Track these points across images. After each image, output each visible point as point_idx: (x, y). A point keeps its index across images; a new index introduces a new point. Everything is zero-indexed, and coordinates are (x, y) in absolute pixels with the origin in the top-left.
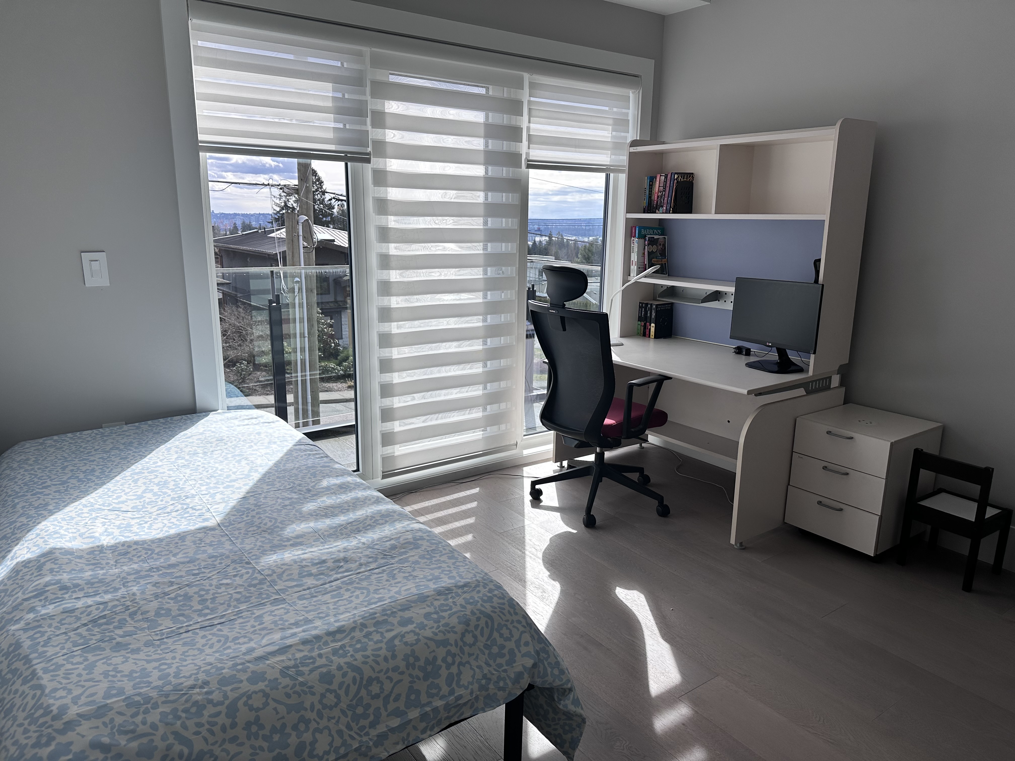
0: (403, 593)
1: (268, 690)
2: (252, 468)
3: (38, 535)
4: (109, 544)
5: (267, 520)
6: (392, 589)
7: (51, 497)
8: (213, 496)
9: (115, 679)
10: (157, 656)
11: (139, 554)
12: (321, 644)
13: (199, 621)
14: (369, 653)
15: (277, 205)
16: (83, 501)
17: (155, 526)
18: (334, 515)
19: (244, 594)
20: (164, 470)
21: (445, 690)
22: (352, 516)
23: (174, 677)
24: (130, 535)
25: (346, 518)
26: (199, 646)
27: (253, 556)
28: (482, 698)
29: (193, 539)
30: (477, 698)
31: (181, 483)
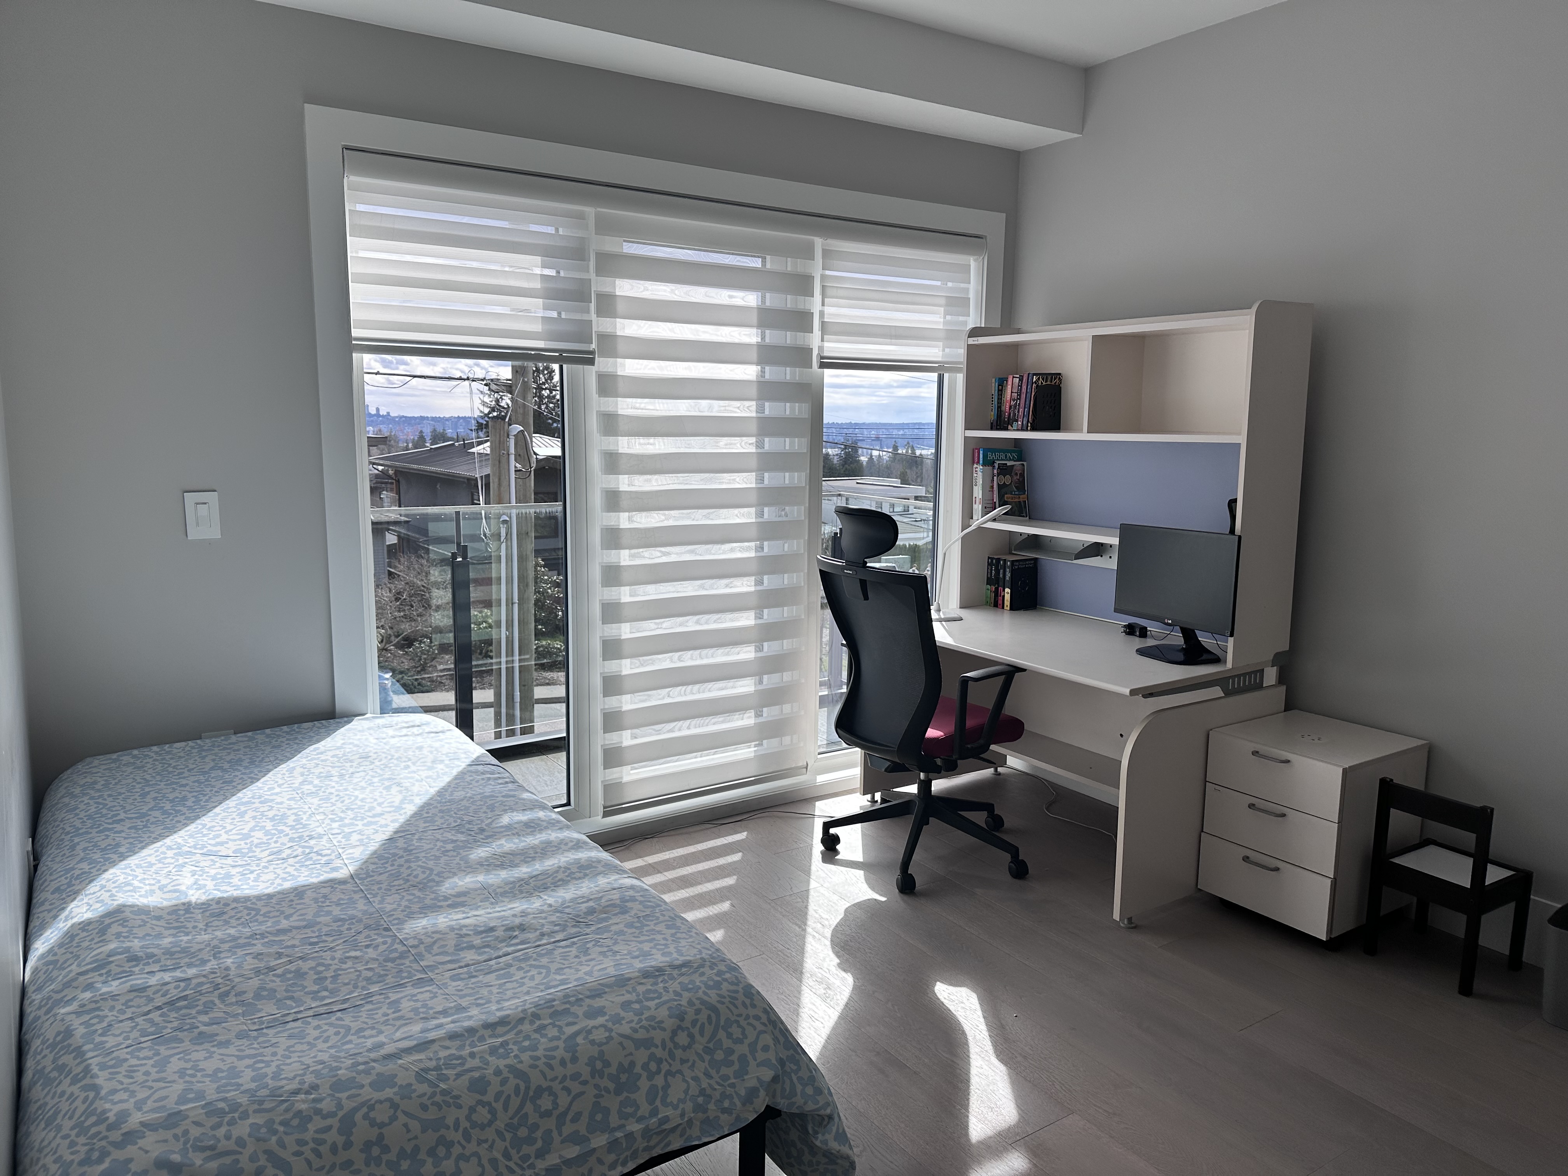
0: (596, 974)
1: (397, 1099)
2: (405, 798)
3: (103, 887)
4: (199, 901)
5: (419, 871)
6: (580, 968)
7: (123, 835)
8: (347, 836)
9: (194, 1080)
10: (253, 1052)
11: (239, 915)
12: (475, 1039)
13: (313, 1006)
14: (540, 1053)
15: (484, 404)
16: (168, 841)
17: (264, 877)
18: (513, 865)
19: (377, 971)
20: (282, 800)
21: (645, 1109)
22: (538, 867)
23: (272, 1078)
24: (228, 888)
25: (529, 870)
26: (309, 1039)
27: (394, 919)
28: (698, 1123)
29: (314, 895)
30: (690, 1122)
31: (305, 817)
